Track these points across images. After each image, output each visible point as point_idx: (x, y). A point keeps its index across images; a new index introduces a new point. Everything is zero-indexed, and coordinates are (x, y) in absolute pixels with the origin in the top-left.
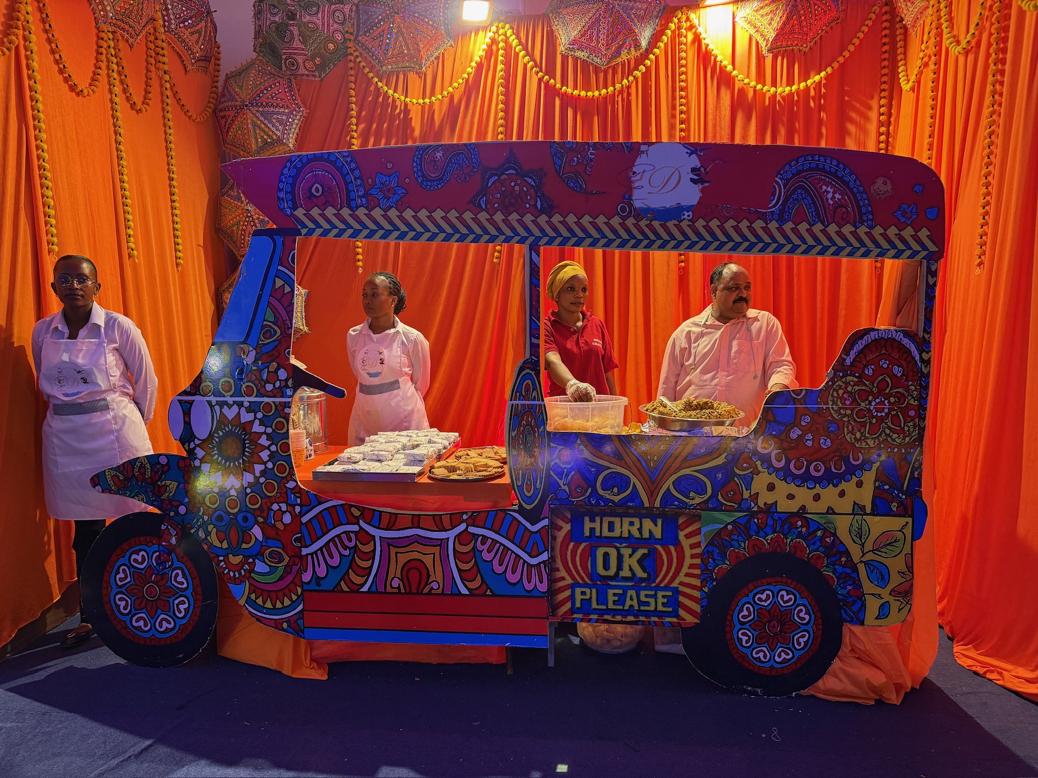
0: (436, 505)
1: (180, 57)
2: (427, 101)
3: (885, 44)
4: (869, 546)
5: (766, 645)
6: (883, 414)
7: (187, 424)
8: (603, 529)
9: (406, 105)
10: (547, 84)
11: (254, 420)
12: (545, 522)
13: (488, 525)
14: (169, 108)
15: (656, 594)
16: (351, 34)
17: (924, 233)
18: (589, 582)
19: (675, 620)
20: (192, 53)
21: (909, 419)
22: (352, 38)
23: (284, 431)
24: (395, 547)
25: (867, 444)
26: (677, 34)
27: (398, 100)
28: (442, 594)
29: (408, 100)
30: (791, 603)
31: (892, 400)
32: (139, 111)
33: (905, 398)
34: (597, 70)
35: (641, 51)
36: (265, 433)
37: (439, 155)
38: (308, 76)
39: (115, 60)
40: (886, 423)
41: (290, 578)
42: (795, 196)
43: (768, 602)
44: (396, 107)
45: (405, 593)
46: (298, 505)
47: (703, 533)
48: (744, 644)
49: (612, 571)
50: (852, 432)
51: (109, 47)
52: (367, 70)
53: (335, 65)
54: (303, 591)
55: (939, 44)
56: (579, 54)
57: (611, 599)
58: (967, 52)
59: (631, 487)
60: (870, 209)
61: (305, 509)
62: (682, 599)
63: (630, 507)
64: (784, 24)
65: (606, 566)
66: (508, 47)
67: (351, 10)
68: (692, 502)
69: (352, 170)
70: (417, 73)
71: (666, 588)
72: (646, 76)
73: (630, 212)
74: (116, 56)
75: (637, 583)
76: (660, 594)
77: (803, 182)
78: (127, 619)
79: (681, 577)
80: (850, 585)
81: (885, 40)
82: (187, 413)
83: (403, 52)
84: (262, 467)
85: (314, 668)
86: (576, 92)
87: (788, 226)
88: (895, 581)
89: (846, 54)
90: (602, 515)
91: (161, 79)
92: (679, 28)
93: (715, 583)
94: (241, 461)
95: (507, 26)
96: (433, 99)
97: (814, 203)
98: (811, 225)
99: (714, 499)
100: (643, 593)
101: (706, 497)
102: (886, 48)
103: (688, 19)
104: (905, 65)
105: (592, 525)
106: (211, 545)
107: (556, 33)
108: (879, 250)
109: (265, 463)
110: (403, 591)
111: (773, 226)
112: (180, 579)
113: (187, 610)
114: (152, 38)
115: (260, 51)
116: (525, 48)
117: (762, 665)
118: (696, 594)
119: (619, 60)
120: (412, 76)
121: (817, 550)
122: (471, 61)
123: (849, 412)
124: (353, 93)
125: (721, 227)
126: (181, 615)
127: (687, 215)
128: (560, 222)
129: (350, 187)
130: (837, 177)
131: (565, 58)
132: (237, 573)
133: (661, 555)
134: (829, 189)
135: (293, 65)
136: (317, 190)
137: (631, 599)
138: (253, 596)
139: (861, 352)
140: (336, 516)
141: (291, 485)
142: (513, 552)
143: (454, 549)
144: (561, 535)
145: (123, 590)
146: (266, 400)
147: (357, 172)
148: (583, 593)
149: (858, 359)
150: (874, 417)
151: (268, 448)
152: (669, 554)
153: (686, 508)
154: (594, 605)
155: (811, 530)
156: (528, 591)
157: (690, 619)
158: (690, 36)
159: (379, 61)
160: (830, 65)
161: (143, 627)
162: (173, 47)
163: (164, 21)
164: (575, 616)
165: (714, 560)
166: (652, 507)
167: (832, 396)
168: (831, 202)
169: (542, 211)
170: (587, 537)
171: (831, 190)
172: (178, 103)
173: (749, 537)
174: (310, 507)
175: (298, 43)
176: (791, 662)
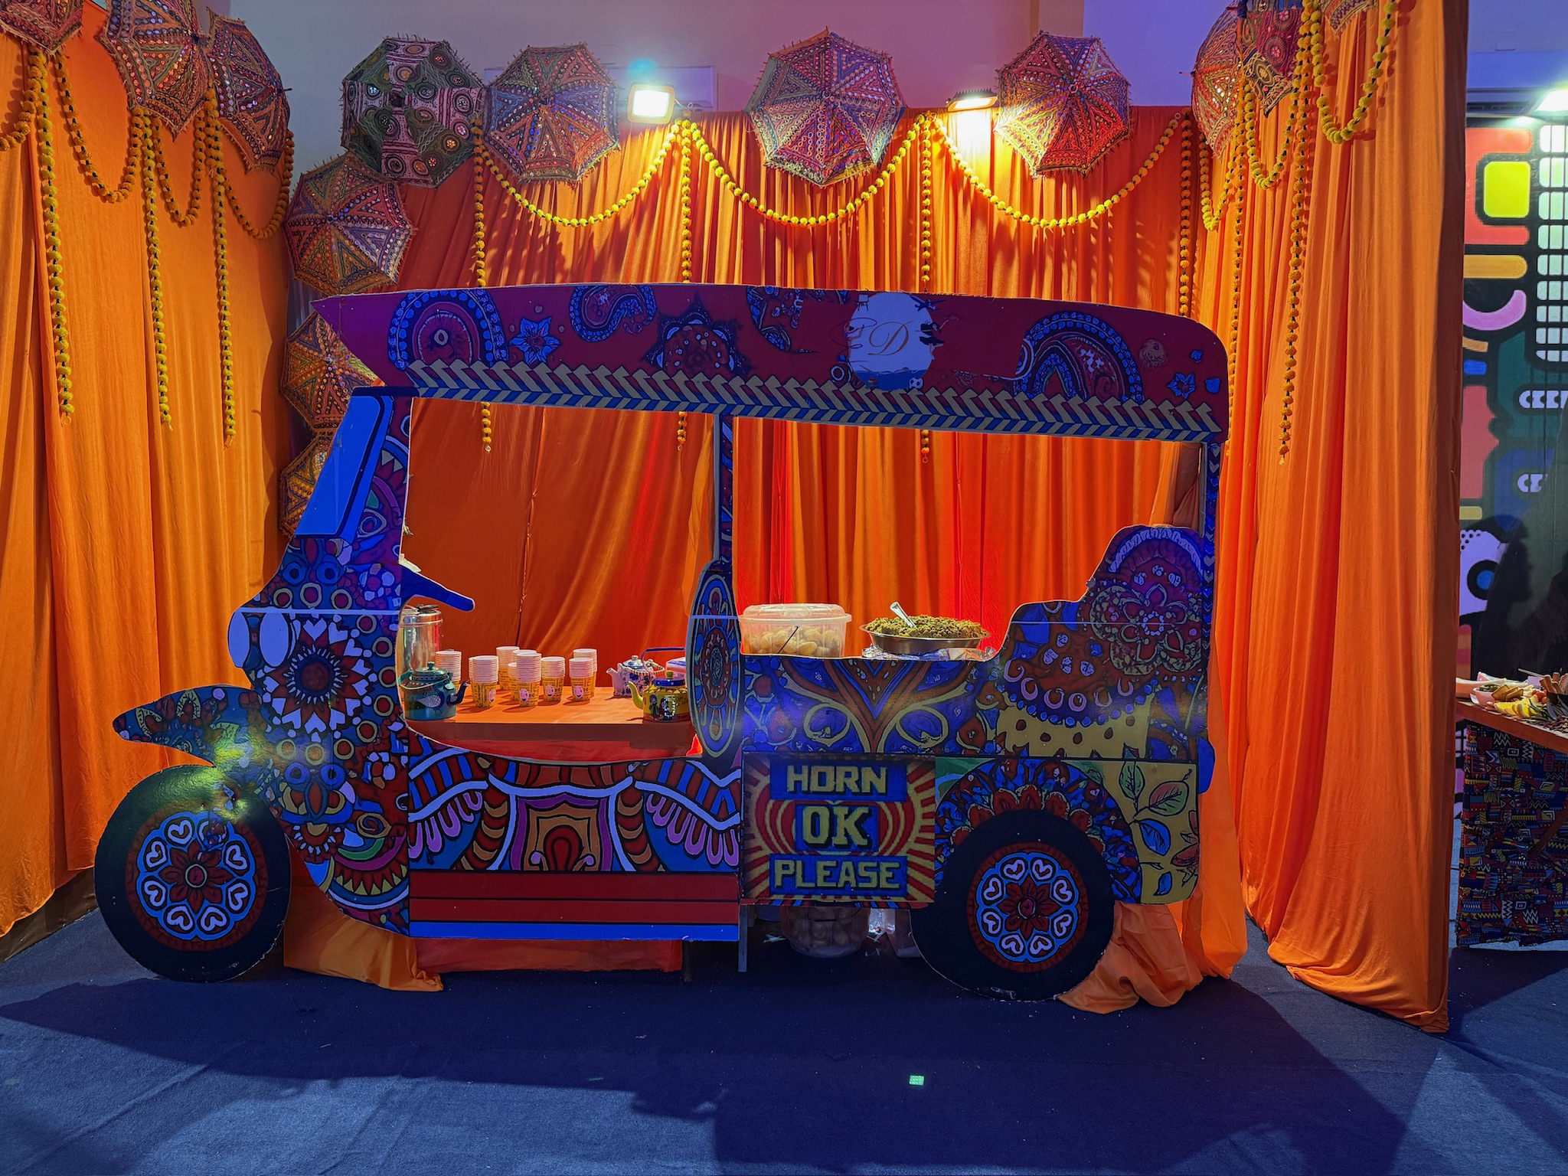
0: (591, 755)
1: (239, 149)
2: (583, 221)
3: (1185, 168)
4: (1144, 801)
5: (1019, 931)
6: (1158, 633)
7: (255, 645)
8: (812, 783)
9: (554, 226)
10: (746, 204)
11: (347, 641)
12: (737, 774)
13: (662, 778)
14: (223, 220)
15: (878, 866)
16: (480, 127)
17: (1203, 410)
18: (793, 852)
19: (902, 900)
20: (256, 146)
21: (1190, 640)
22: (481, 132)
23: (388, 654)
24: (536, 810)
25: (1139, 671)
26: (919, 146)
27: (543, 220)
28: (599, 872)
29: (557, 219)
30: (1049, 876)
31: (1168, 615)
32: (182, 224)
33: (1184, 613)
34: (812, 189)
35: (872, 166)
36: (362, 657)
37: (603, 298)
38: (417, 181)
39: (152, 154)
40: (1161, 644)
41: (393, 853)
42: (1047, 362)
43: (1020, 875)
44: (540, 229)
45: (549, 872)
46: (404, 754)
47: (937, 785)
48: (991, 931)
49: (822, 839)
50: (1119, 656)
51: (145, 136)
52: (500, 177)
53: (455, 168)
54: (409, 870)
55: (1244, 174)
56: (790, 167)
57: (821, 873)
58: (1274, 186)
59: (848, 727)
60: (1139, 378)
61: (414, 759)
62: (912, 872)
63: (846, 753)
64: (1058, 138)
65: (815, 831)
66: (694, 154)
67: (480, 95)
68: (924, 746)
69: (489, 314)
70: (569, 183)
71: (892, 857)
72: (878, 198)
73: (846, 376)
74: (154, 148)
75: (855, 853)
76: (884, 866)
77: (1058, 344)
78: (160, 915)
79: (911, 844)
80: (1122, 851)
81: (1186, 164)
82: (254, 630)
83: (550, 155)
84: (356, 703)
85: (422, 978)
86: (785, 218)
87: (1039, 400)
88: (1177, 845)
89: (1138, 179)
90: (811, 763)
91: (212, 180)
92: (921, 137)
93: (952, 851)
94: (328, 695)
95: (694, 126)
96: (592, 219)
97: (1071, 370)
98: (1067, 398)
99: (951, 742)
100: (862, 865)
101: (942, 739)
102: (1187, 173)
103: (933, 125)
104: (1210, 197)
105: (798, 777)
106: (282, 810)
107: (759, 138)
108: (1151, 430)
109: (361, 698)
110: (546, 868)
111: (1021, 398)
112: (237, 857)
113: (245, 900)
114: (202, 125)
115: (351, 146)
116: (718, 156)
117: (1014, 959)
118: (929, 865)
119: (842, 177)
120: (563, 188)
121: (1079, 806)
122: (644, 171)
123: (1115, 630)
124: (480, 206)
125: (958, 399)
126: (236, 908)
127: (916, 382)
128: (759, 387)
129: (486, 335)
130: (1099, 339)
131: (771, 172)
132: (318, 849)
133: (885, 816)
134: (1089, 354)
135: (397, 166)
136: (441, 337)
137: (847, 874)
138: (340, 880)
139: (1129, 555)
140: (455, 770)
141: (396, 727)
142: (694, 814)
143: (616, 812)
144: (757, 791)
145: (155, 874)
146: (364, 612)
147: (495, 317)
148: (785, 867)
149: (1126, 565)
150: (1146, 637)
151: (366, 677)
152: (895, 813)
153: (916, 754)
154: (799, 883)
155: (1072, 780)
156: (713, 866)
157: (921, 898)
158: (937, 148)
159: (518, 166)
160: (1117, 193)
161: (182, 926)
162: (230, 137)
163: (220, 101)
164: (775, 897)
165: (952, 820)
166: (874, 753)
167: (1095, 610)
168: (1091, 370)
169: (736, 372)
170: (791, 792)
171: (1092, 356)
172: (235, 213)
173: (995, 790)
174: (421, 757)
175: (406, 137)
176: (1050, 955)
